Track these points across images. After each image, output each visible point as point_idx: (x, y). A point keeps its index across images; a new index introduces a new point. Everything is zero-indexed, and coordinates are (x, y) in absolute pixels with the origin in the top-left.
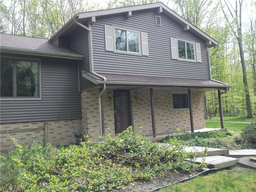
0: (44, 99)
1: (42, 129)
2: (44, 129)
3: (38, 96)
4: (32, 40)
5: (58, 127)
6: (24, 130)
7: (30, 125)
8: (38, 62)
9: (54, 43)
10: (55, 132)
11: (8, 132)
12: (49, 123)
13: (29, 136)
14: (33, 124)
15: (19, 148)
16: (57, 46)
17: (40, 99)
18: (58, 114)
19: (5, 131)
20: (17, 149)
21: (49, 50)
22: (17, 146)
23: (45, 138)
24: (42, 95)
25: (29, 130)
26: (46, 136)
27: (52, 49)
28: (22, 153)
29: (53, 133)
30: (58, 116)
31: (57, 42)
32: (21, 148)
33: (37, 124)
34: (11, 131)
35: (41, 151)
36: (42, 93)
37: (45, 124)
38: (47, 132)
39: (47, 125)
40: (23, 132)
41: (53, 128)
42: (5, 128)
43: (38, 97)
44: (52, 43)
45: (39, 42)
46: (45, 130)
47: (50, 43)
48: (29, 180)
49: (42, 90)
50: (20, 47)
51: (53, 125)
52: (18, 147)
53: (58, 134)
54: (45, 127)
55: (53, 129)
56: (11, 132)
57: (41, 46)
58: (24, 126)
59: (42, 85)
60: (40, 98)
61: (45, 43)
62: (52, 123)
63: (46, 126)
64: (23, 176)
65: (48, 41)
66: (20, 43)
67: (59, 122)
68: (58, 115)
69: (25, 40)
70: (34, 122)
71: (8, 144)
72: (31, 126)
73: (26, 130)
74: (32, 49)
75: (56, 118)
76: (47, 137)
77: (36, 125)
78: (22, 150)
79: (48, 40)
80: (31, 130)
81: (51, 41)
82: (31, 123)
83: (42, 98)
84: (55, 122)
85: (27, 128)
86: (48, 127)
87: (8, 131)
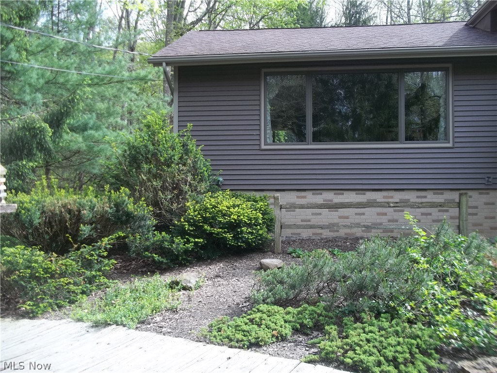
0: (457, 145)
1: (456, 204)
2: (459, 205)
3: (446, 139)
4: (432, 27)
5: (486, 204)
6: (422, 203)
7: (429, 196)
8: (445, 70)
9: (478, 26)
10: (479, 214)
11: (392, 205)
12: (470, 193)
13: (428, 216)
14: (434, 194)
15: (420, 235)
16: (488, 32)
17: (450, 145)
18: (487, 177)
19: (388, 203)
20: (417, 236)
21: (471, 43)
22: (417, 231)
23: (461, 222)
24: (454, 137)
25: (429, 204)
26: (465, 219)
27: (477, 39)
28: (425, 245)
29: (476, 214)
30: (488, 181)
31: (487, 23)
32: (423, 236)
33: (442, 194)
34: (397, 203)
35: (462, 247)
36: (454, 132)
37: (461, 195)
38: (465, 212)
39: (466, 197)
40: (419, 207)
41: (474, 204)
42: (384, 197)
43: (446, 141)
44: (474, 27)
45: (447, 30)
46: (461, 207)
47: (471, 27)
48: (442, 299)
49: (454, 127)
50: (412, 45)
51: (476, 199)
52: (417, 234)
53: (486, 218)
54: (461, 200)
55: (476, 207)
56: (398, 205)
57: (451, 37)
58: (418, 197)
59: (454, 116)
60: (449, 143)
61: (460, 30)
62: (474, 194)
63: (464, 199)
64: (433, 288)
65: (466, 25)
66: (412, 38)
67: (488, 194)
68: (487, 179)
69: (419, 30)
70: (437, 191)
71: (393, 227)
72: (431, 197)
73: (424, 204)
74: (436, 45)
75: (483, 185)
76: (465, 222)
77: (440, 196)
78: (425, 240)
79: (465, 23)
80: (433, 205)
81: (473, 25)
82: (431, 192)
83: (454, 142)
84: (480, 194)
85: (424, 200)
86: (467, 201)
87: (393, 203)
